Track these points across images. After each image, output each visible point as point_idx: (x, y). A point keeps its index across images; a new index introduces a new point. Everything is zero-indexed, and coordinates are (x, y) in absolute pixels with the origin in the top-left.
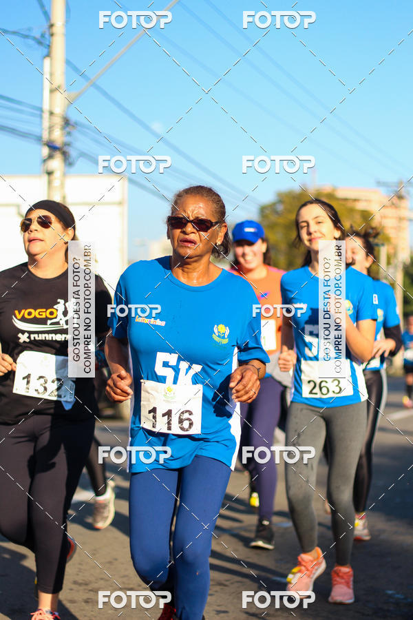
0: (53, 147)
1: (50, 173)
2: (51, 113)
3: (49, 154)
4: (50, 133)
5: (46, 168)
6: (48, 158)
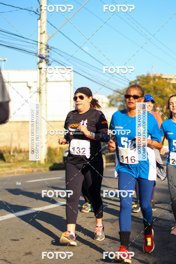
0: (42, 58)
1: (40, 69)
2: (41, 43)
3: (40, 60)
4: (40, 52)
5: (39, 66)
6: (39, 62)
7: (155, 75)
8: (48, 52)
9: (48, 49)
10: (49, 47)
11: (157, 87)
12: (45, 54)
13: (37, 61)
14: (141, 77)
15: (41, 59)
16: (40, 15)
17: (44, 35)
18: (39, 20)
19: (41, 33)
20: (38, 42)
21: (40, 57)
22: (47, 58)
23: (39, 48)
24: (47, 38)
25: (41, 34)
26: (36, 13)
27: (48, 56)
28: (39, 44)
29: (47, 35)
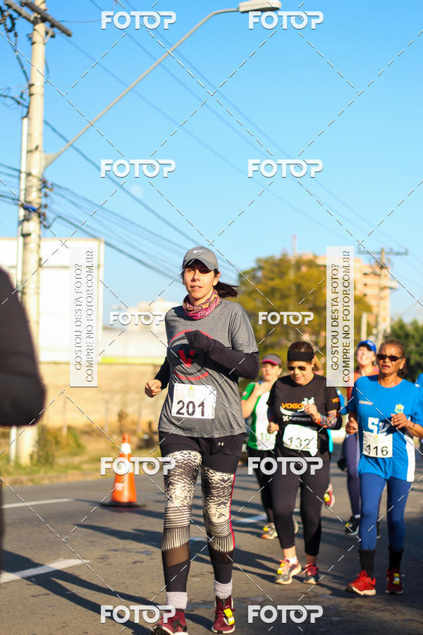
1: (25, 235)
2: (29, 174)
3: (25, 216)
4: (26, 195)
5: (22, 229)
6: (23, 220)
7: (301, 256)
8: (46, 195)
9: (45, 190)
10: (49, 184)
11: (305, 284)
12: (38, 201)
13: (19, 217)
14: (266, 261)
15: (27, 212)
16: (28, 107)
17: (36, 155)
18: (26, 120)
19: (30, 149)
20: (20, 172)
21: (26, 208)
22: (42, 210)
23: (23, 187)
24: (43, 163)
25: (29, 152)
26: (19, 103)
27: (46, 206)
28: (23, 176)
29: (43, 155)
